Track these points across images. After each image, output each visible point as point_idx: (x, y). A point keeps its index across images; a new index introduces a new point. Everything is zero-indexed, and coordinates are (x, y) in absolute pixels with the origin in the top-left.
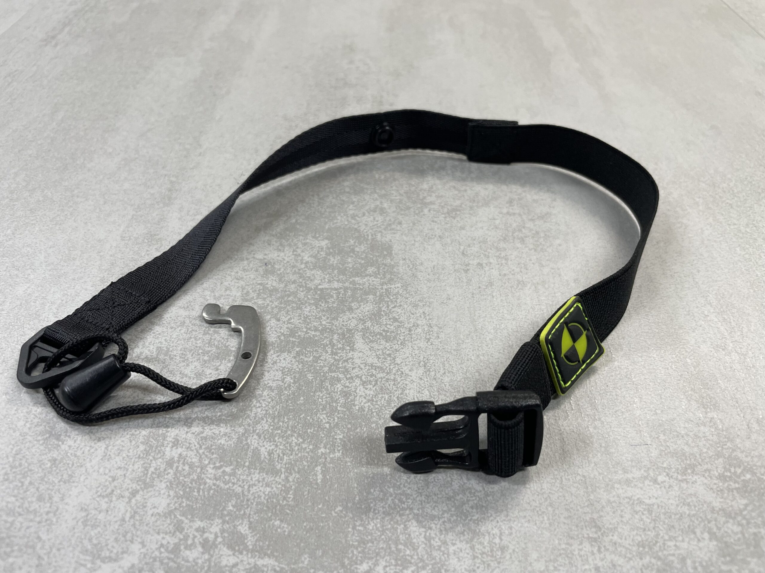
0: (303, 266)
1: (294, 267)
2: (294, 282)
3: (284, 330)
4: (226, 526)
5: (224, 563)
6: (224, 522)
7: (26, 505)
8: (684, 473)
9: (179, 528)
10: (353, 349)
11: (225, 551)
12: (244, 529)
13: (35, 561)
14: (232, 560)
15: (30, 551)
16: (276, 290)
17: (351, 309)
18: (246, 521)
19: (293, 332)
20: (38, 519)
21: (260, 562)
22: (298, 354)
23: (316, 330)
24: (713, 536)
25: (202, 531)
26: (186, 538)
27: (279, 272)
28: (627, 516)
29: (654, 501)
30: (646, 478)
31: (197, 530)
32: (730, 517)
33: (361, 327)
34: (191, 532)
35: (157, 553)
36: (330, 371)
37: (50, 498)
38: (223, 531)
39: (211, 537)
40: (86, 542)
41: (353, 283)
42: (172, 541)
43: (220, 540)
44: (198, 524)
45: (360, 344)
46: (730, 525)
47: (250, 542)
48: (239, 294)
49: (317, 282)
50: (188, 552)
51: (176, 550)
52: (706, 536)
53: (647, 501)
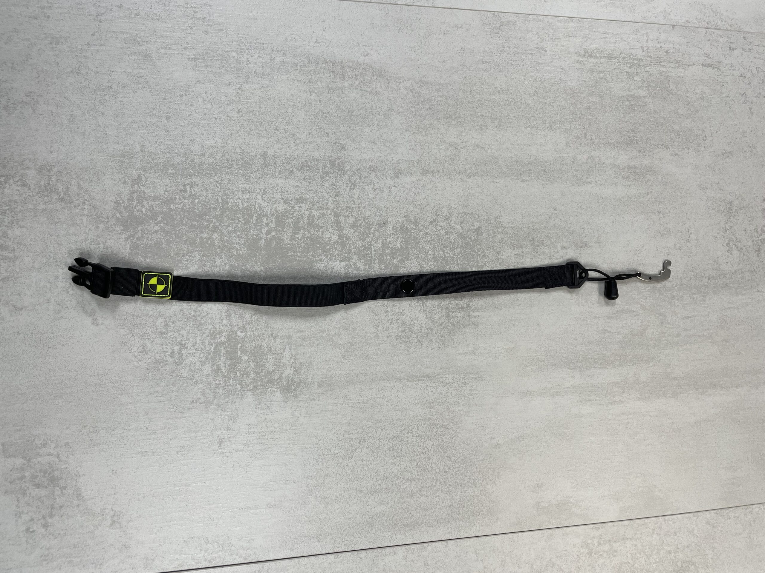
0: (384, 238)
1: (383, 235)
2: (374, 236)
3: (349, 235)
4: (273, 229)
5: (263, 230)
6: (274, 227)
7: (277, 168)
8: (294, 368)
9: (272, 215)
10: (340, 261)
11: (266, 229)
12: (273, 234)
13: (260, 176)
14: (263, 232)
15: (264, 174)
16: (370, 229)
17: (360, 259)
18: (275, 234)
19: (348, 239)
20: (273, 173)
21: (263, 240)
22: (338, 242)
23: (349, 247)
24: (273, 371)
25: (272, 222)
26: (270, 218)
27: (380, 229)
28: (279, 346)
29: (285, 356)
30: (292, 355)
32: (280, 377)
33: (352, 264)
34: (271, 219)
35: (265, 210)
36: (331, 254)
37: (280, 174)
39: (270, 225)
40: (267, 189)
41: (375, 260)
42: (268, 214)
43: (269, 227)
44: (274, 220)
45: (343, 264)
46: (277, 376)
47: (269, 236)
48: (367, 215)
49: (375, 245)
50: (265, 219)
51: (266, 215)
52: (274, 369)
53: (284, 354)
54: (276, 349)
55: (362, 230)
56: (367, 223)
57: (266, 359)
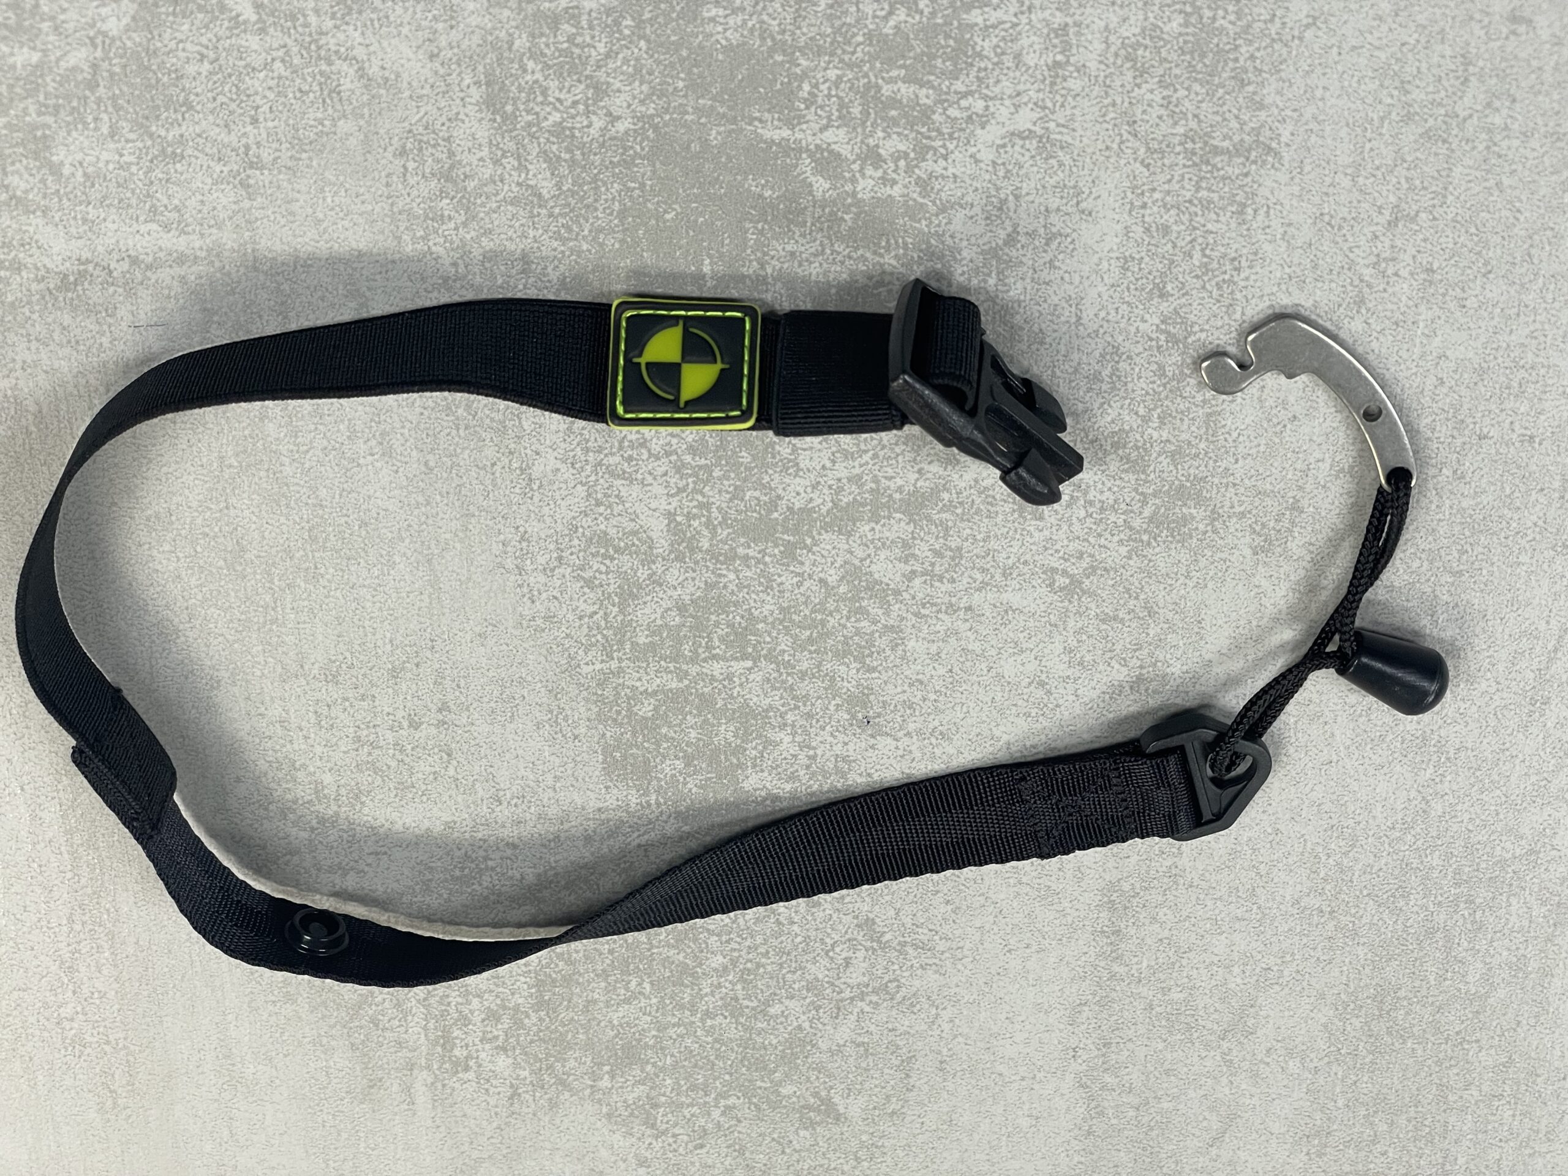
0: (790, 718)
1: (809, 716)
2: (803, 675)
4: (848, 187)
5: (842, 132)
6: (854, 194)
7: (1185, 218)
9: (924, 185)
11: (845, 151)
12: (821, 185)
13: (1142, 129)
14: (829, 135)
15: (1155, 145)
16: (841, 655)
17: (681, 609)
18: (819, 195)
20: (1157, 195)
21: (786, 133)
22: (773, 505)
25: (885, 180)
26: (909, 170)
27: (838, 701)
31: (894, 182)
33: (658, 567)
34: (901, 178)
35: (951, 146)
37: (1148, 230)
38: (853, 180)
39: (869, 171)
40: (1067, 160)
41: (682, 675)
42: (929, 165)
43: (856, 167)
44: (896, 191)
47: (806, 165)
48: (911, 644)
49: (756, 676)
50: (902, 147)
51: (922, 152)
54: (178, 184)
55: (832, 622)
56: (871, 644)
57: (113, 134)
